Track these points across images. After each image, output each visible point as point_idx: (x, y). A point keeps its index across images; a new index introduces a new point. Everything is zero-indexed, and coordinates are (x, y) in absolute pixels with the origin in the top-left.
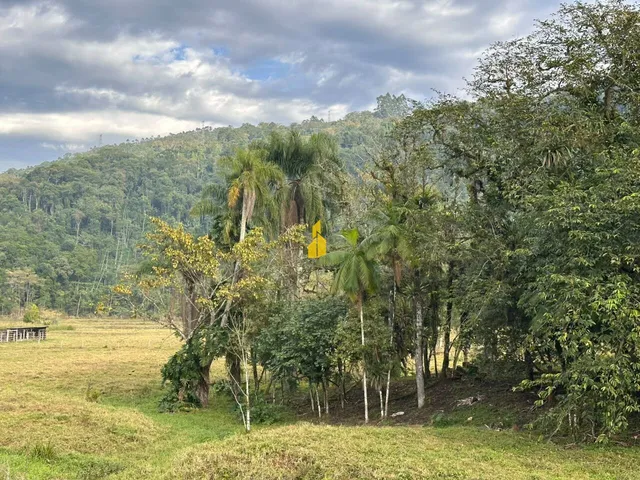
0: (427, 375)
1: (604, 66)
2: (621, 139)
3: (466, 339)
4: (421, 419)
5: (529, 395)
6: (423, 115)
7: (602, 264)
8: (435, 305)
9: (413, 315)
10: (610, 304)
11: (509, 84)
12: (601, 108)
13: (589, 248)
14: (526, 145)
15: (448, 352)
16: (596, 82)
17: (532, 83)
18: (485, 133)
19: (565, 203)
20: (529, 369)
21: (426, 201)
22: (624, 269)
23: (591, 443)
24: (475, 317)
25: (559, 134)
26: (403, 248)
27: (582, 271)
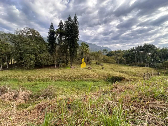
0: (9, 65)
1: (31, 34)
2: (33, 42)
3: (14, 61)
4: (8, 69)
5: (23, 65)
6: (6, 34)
7: (31, 53)
8: (9, 57)
9: (6, 58)
10: (32, 57)
11: (19, 34)
12: (31, 38)
13: (30, 52)
14: (22, 40)
15: (12, 62)
16: (31, 36)
17: (22, 34)
18: (16, 38)
19: (27, 47)
20: (23, 63)
21: (7, 44)
22: (34, 54)
23: (30, 70)
24: (16, 58)
25: (26, 40)
26: (3, 50)
27: (29, 54)
